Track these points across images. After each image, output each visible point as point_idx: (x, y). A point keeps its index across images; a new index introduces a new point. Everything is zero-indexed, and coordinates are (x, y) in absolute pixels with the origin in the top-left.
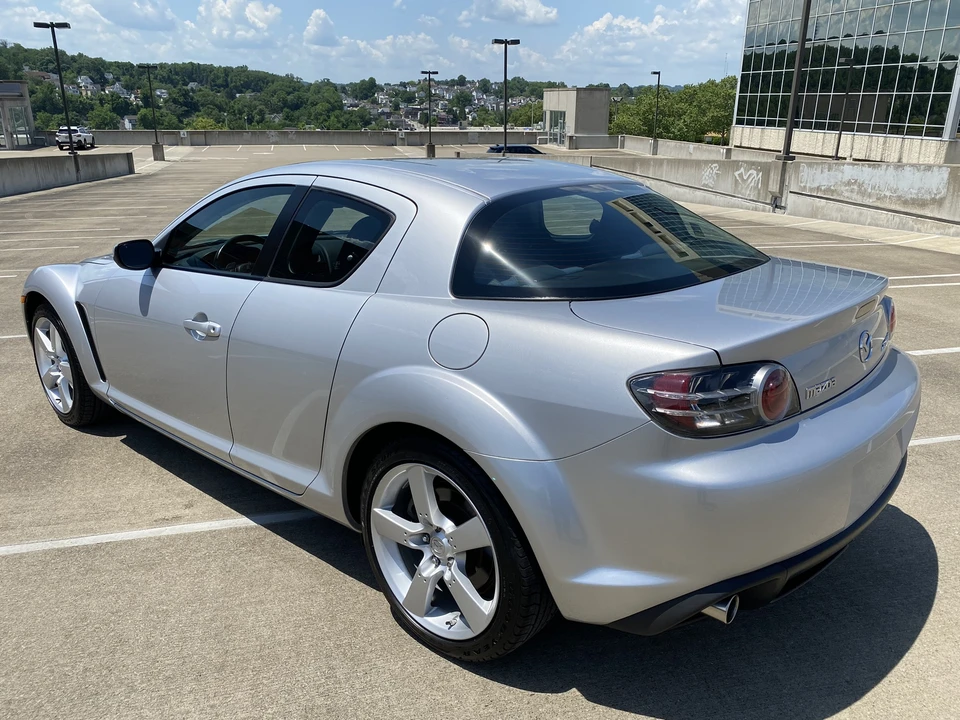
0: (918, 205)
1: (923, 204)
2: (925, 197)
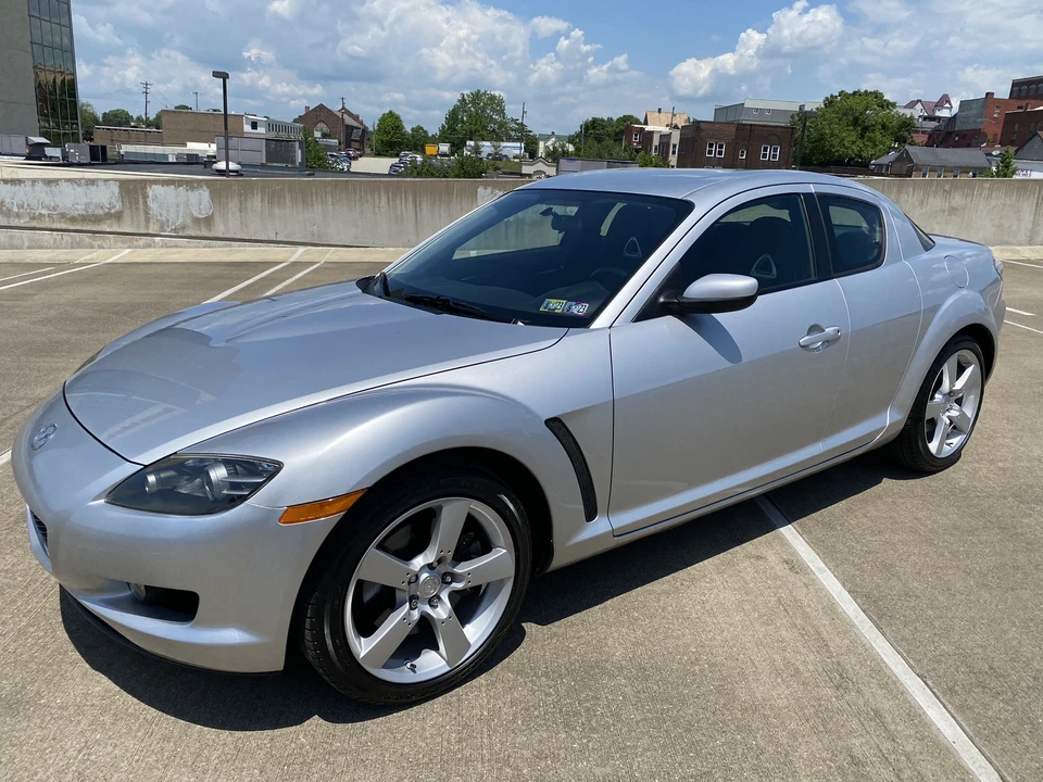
0: (90, 221)
1: (97, 219)
2: (96, 212)
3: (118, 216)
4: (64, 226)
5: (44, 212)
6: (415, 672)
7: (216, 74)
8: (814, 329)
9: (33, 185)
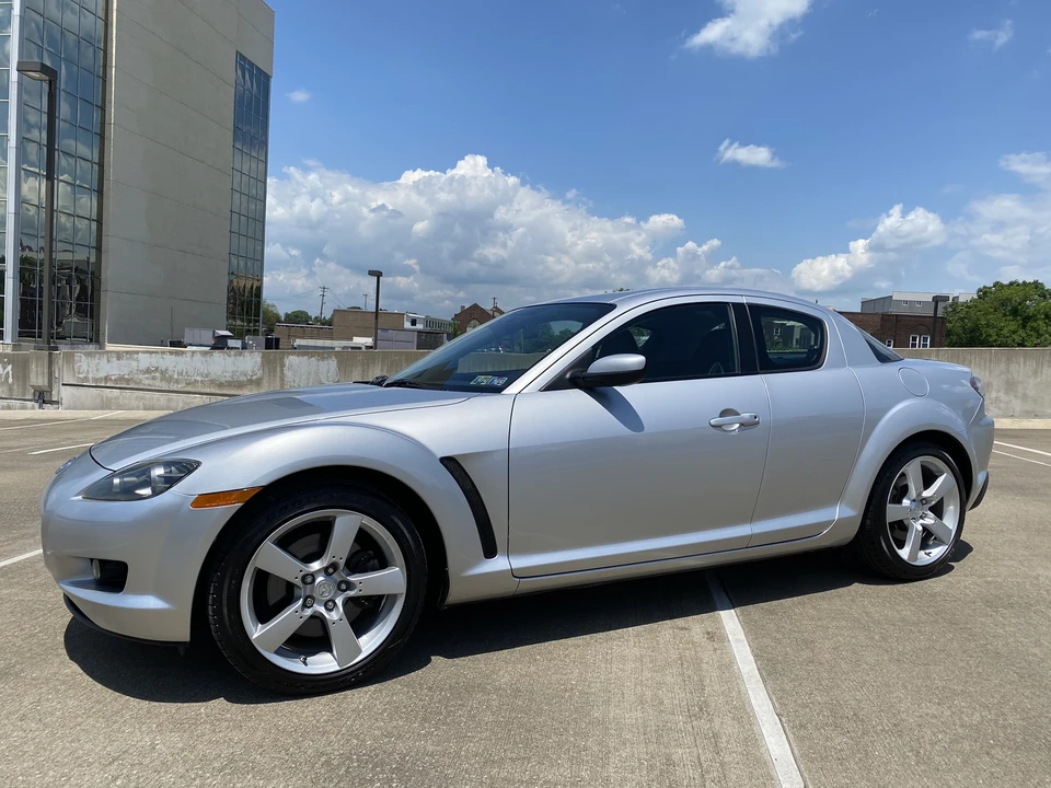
0: (235, 386)
2: (241, 379)
3: (258, 383)
4: (213, 391)
5: (199, 378)
6: (306, 664)
7: (371, 273)
8: (724, 413)
9: (192, 356)
